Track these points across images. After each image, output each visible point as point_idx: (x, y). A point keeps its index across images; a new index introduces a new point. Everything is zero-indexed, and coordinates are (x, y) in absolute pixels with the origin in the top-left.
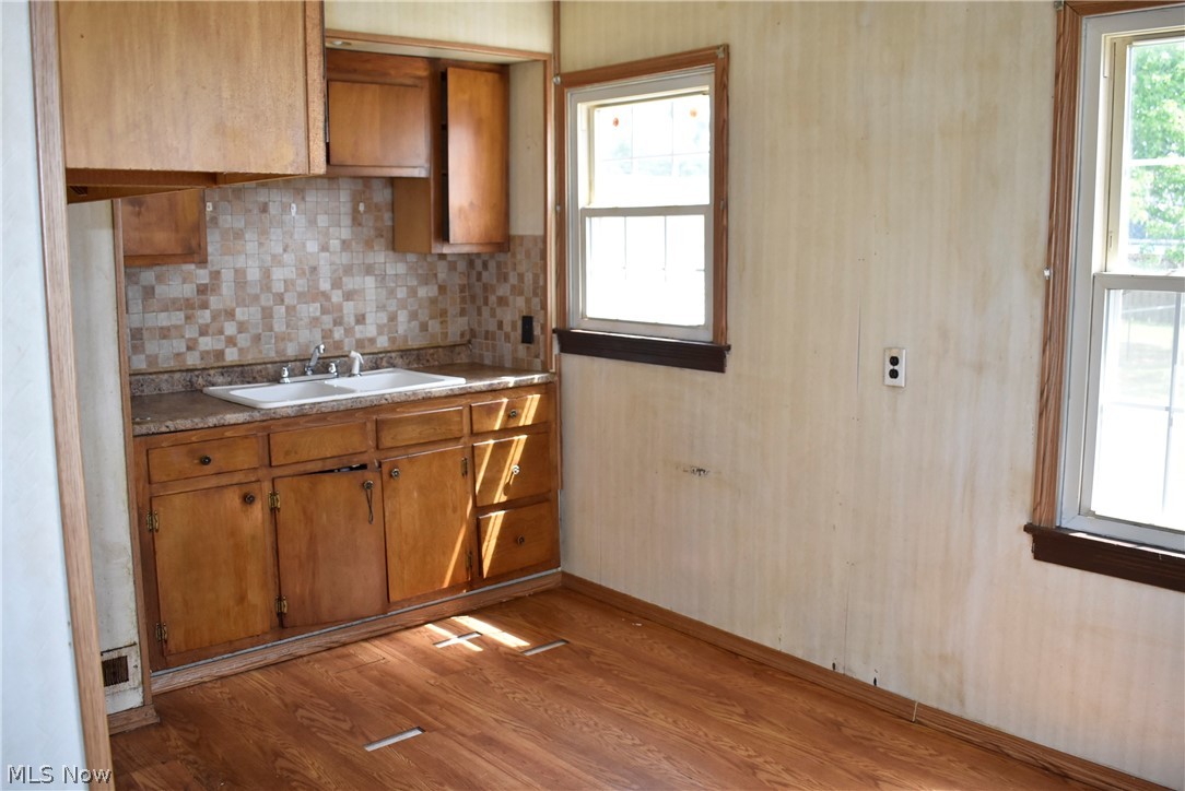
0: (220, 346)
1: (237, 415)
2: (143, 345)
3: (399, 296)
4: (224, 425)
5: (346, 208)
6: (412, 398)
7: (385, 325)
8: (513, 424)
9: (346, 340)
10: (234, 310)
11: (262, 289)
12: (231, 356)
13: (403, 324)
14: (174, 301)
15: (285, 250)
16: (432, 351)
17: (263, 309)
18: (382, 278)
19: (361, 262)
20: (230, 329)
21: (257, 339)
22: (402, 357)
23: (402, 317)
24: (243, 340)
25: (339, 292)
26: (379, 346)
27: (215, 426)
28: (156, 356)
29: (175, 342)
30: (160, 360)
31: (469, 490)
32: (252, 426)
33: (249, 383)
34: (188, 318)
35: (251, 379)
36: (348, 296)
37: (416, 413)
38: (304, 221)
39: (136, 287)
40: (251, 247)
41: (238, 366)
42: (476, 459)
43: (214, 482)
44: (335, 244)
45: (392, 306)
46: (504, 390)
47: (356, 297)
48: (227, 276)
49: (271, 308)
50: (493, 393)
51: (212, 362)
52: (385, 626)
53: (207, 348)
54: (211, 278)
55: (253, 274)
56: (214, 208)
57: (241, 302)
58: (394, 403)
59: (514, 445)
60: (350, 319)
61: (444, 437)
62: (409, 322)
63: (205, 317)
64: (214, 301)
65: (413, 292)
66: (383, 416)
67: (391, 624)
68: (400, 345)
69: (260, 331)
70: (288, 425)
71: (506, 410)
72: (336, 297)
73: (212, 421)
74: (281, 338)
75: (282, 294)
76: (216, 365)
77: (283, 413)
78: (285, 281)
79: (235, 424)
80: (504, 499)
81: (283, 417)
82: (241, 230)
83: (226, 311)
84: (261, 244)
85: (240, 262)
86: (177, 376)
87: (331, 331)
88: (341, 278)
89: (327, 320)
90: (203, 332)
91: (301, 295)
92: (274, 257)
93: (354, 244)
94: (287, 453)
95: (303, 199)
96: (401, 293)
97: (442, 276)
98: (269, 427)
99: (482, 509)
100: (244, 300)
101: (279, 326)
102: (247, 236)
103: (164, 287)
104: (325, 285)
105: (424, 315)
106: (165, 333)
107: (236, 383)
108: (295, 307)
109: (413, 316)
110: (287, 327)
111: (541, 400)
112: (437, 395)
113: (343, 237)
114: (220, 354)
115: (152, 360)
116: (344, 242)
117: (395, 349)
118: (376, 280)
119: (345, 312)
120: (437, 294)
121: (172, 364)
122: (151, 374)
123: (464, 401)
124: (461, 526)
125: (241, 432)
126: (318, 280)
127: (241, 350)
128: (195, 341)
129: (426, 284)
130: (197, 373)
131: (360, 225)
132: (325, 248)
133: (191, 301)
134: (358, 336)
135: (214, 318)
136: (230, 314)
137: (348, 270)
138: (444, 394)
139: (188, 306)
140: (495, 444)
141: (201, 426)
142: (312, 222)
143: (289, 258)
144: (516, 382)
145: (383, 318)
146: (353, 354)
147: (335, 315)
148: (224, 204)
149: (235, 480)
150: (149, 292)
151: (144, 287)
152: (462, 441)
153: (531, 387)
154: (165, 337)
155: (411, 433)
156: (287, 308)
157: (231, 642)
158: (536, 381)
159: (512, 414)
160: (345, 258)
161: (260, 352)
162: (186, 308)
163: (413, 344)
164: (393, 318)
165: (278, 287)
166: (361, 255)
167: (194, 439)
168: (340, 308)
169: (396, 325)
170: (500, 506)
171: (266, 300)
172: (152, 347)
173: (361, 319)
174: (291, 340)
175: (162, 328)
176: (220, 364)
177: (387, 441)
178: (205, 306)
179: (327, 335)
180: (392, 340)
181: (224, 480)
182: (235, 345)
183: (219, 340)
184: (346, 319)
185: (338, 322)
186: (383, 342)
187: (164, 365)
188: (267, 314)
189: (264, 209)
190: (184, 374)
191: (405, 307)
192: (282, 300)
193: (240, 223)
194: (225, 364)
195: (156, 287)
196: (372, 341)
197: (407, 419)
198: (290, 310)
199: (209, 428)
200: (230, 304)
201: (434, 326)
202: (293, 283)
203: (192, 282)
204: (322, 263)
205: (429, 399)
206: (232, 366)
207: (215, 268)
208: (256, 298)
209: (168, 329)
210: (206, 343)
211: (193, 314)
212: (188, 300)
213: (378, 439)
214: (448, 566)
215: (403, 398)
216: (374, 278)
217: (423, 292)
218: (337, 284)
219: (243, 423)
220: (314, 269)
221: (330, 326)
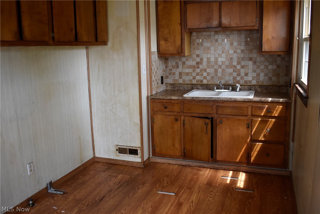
0: (202, 79)
1: (175, 97)
2: (182, 77)
3: (261, 68)
4: (171, 99)
5: (243, 40)
6: (229, 100)
7: (255, 77)
8: (269, 115)
9: (241, 81)
10: (206, 69)
11: (215, 64)
12: (205, 82)
13: (262, 77)
14: (190, 66)
15: (222, 53)
16: (271, 87)
17: (215, 69)
18: (255, 63)
19: (248, 56)
20: (205, 74)
21: (213, 77)
22: (260, 88)
23: (262, 75)
24: (209, 78)
25: (240, 66)
26: (252, 83)
27: (169, 99)
28: (185, 80)
29: (190, 77)
30: (186, 81)
31: (250, 133)
32: (179, 101)
33: (209, 90)
34: (193, 70)
35: (209, 89)
36: (243, 67)
37: (231, 105)
38: (229, 44)
39: (181, 62)
40: (212, 52)
41: (206, 85)
42: (253, 124)
43: (169, 113)
44: (239, 51)
45: (258, 71)
46: (267, 102)
47: (245, 67)
48: (205, 60)
49: (217, 69)
50: (262, 103)
51: (199, 83)
52: (218, 167)
53: (198, 79)
54: (200, 60)
55: (212, 59)
56: (202, 41)
57: (208, 67)
58: (223, 100)
59: (269, 122)
60: (243, 74)
61: (240, 114)
62: (264, 77)
63: (198, 70)
64: (201, 66)
65: (266, 67)
66: (219, 104)
67: (220, 167)
68: (260, 84)
69: (214, 76)
70: (189, 102)
71: (266, 109)
72: (239, 67)
73: (168, 98)
74: (220, 78)
75: (221, 65)
76: (200, 84)
77: (188, 99)
78: (222, 62)
79: (174, 100)
80: (263, 139)
81: (187, 100)
82: (210, 47)
83: (204, 69)
84: (215, 51)
85: (209, 56)
86: (189, 85)
87: (236, 77)
88: (240, 61)
89: (235, 74)
90: (197, 75)
91: (227, 66)
92: (219, 54)
93: (245, 51)
94: (188, 110)
95: (229, 37)
96: (262, 67)
97: (278, 62)
98: (184, 102)
99: (254, 141)
100: (209, 66)
101: (219, 75)
102: (211, 49)
103: (188, 62)
104: (235, 63)
105: (270, 75)
106: (187, 74)
107: (205, 89)
108: (224, 69)
109: (266, 75)
110: (222, 75)
111: (282, 108)
112: (239, 100)
113: (242, 49)
114: (202, 81)
115: (184, 81)
116: (242, 50)
117: (258, 85)
118: (253, 63)
119: (241, 72)
120: (276, 68)
121: (189, 82)
122: (183, 84)
123: (250, 104)
124: (245, 144)
125: (176, 102)
126: (233, 62)
127: (207, 80)
128: (195, 77)
129: (272, 65)
130: (194, 85)
131: (248, 45)
132: (235, 52)
133: (195, 66)
134: (245, 79)
135: (201, 71)
136: (205, 70)
137: (243, 59)
138: (242, 100)
139: (194, 67)
140: (261, 120)
141: (165, 98)
142: (232, 44)
143: (224, 55)
144: (271, 100)
145: (255, 75)
146: (237, 85)
147: (238, 73)
148: (205, 40)
149: (174, 114)
150: (184, 63)
151: (183, 62)
152: (248, 117)
153: (279, 103)
154: (187, 75)
155: (228, 111)
156: (222, 69)
157: (171, 156)
158: (281, 101)
159: (269, 111)
160: (242, 55)
161: (213, 81)
162: (193, 68)
163: (265, 84)
164: (258, 75)
165: (220, 63)
166: (248, 54)
167: (164, 102)
168: (239, 70)
169: (259, 77)
170: (260, 141)
171: (216, 67)
172: (184, 77)
173: (246, 74)
174: (223, 79)
175: (187, 73)
176: (202, 84)
177: (220, 112)
178: (198, 68)
179: (234, 78)
180: (258, 82)
181: (171, 114)
182: (206, 79)
183: (201, 77)
184: (241, 74)
185: (239, 75)
186: (254, 82)
187: (187, 82)
188: (216, 71)
189: (217, 40)
190: (191, 85)
191: (263, 72)
192: (221, 67)
193: (209, 45)
194: (203, 84)
195: (186, 62)
196: (250, 81)
197: (227, 106)
198: (223, 70)
199: (168, 99)
200: (205, 67)
201: (274, 79)
202: (224, 62)
203: (195, 61)
204: (234, 57)
205: (235, 101)
206: (204, 85)
207: (202, 57)
208: (213, 66)
209: (188, 73)
210: (198, 78)
211: (195, 70)
212: (194, 66)
213: (217, 111)
214: (239, 155)
215: (226, 100)
216: (252, 62)
217: (270, 67)
218: (239, 63)
219: (176, 100)
220: (231, 59)
221: (236, 76)
